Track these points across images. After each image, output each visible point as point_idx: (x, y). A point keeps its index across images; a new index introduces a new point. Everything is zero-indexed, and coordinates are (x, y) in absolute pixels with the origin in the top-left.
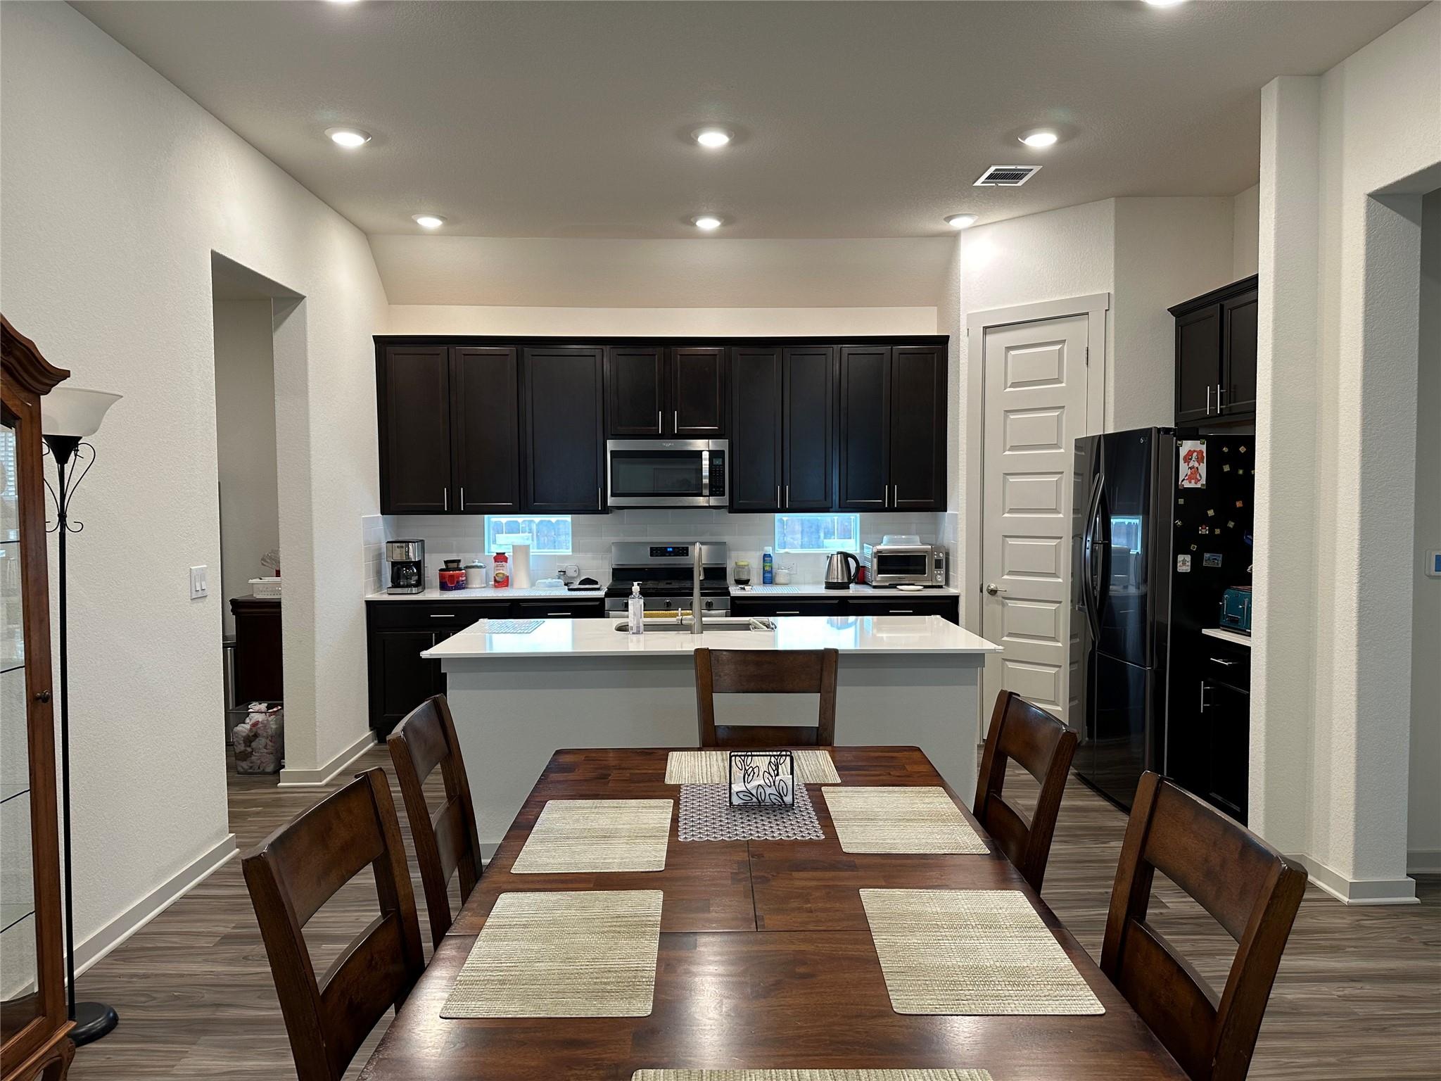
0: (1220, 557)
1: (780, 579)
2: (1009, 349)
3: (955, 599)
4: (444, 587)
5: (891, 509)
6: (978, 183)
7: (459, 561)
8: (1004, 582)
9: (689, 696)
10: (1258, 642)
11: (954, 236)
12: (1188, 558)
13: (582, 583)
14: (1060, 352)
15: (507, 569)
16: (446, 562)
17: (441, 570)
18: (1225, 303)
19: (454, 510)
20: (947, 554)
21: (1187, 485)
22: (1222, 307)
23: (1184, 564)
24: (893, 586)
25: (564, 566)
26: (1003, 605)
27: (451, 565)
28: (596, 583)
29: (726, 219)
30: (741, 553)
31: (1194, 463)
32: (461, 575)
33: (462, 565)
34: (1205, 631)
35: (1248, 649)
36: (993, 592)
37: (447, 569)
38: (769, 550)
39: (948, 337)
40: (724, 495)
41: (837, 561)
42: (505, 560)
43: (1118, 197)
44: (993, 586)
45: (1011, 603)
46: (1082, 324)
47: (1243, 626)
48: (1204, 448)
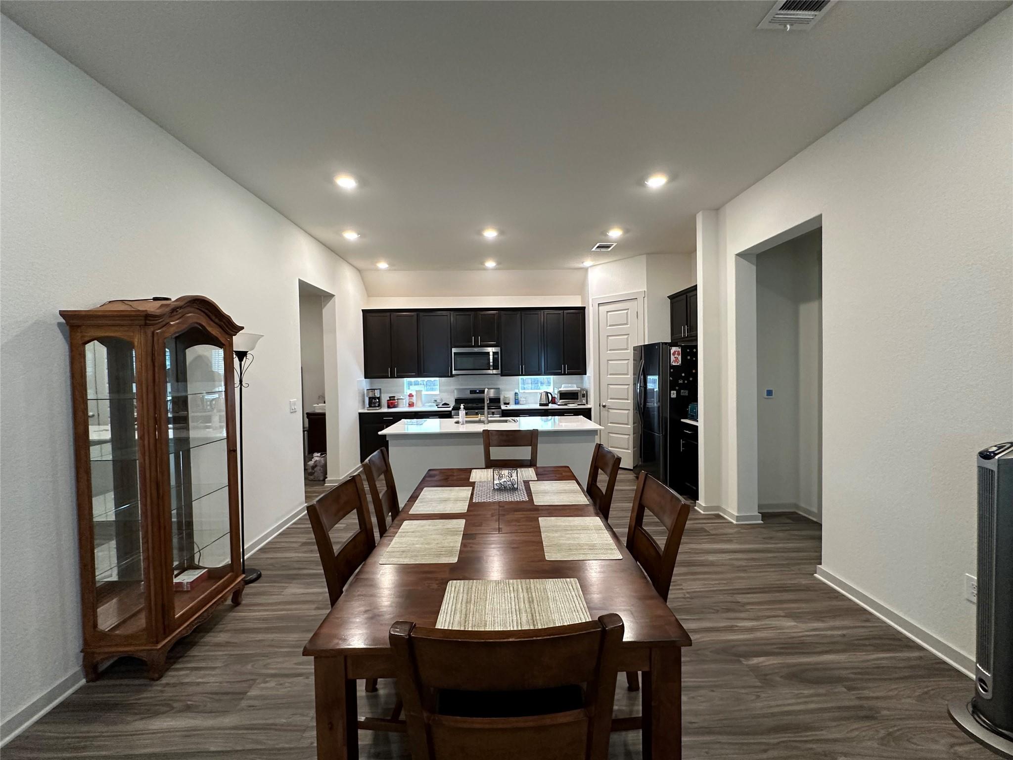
0: (687, 392)
1: (521, 403)
2: (608, 312)
3: (590, 409)
4: (389, 407)
5: (564, 374)
6: (594, 249)
7: (394, 397)
8: (608, 402)
9: (481, 449)
10: (700, 424)
11: (586, 270)
12: (675, 392)
13: (443, 405)
14: (627, 313)
15: (414, 399)
16: (390, 397)
17: (388, 400)
18: (688, 294)
19: (392, 377)
20: (587, 392)
21: (674, 364)
22: (687, 296)
23: (674, 394)
24: (566, 405)
25: (436, 398)
26: (608, 411)
27: (392, 398)
28: (449, 405)
29: (499, 263)
30: (506, 392)
31: (677, 356)
32: (395, 402)
33: (396, 398)
34: (682, 420)
35: (697, 427)
36: (604, 406)
37: (390, 400)
38: (517, 391)
39: (585, 307)
40: (498, 369)
41: (544, 394)
42: (413, 396)
43: (648, 254)
44: (604, 404)
45: (611, 410)
46: (635, 303)
47: (695, 418)
48: (680, 350)
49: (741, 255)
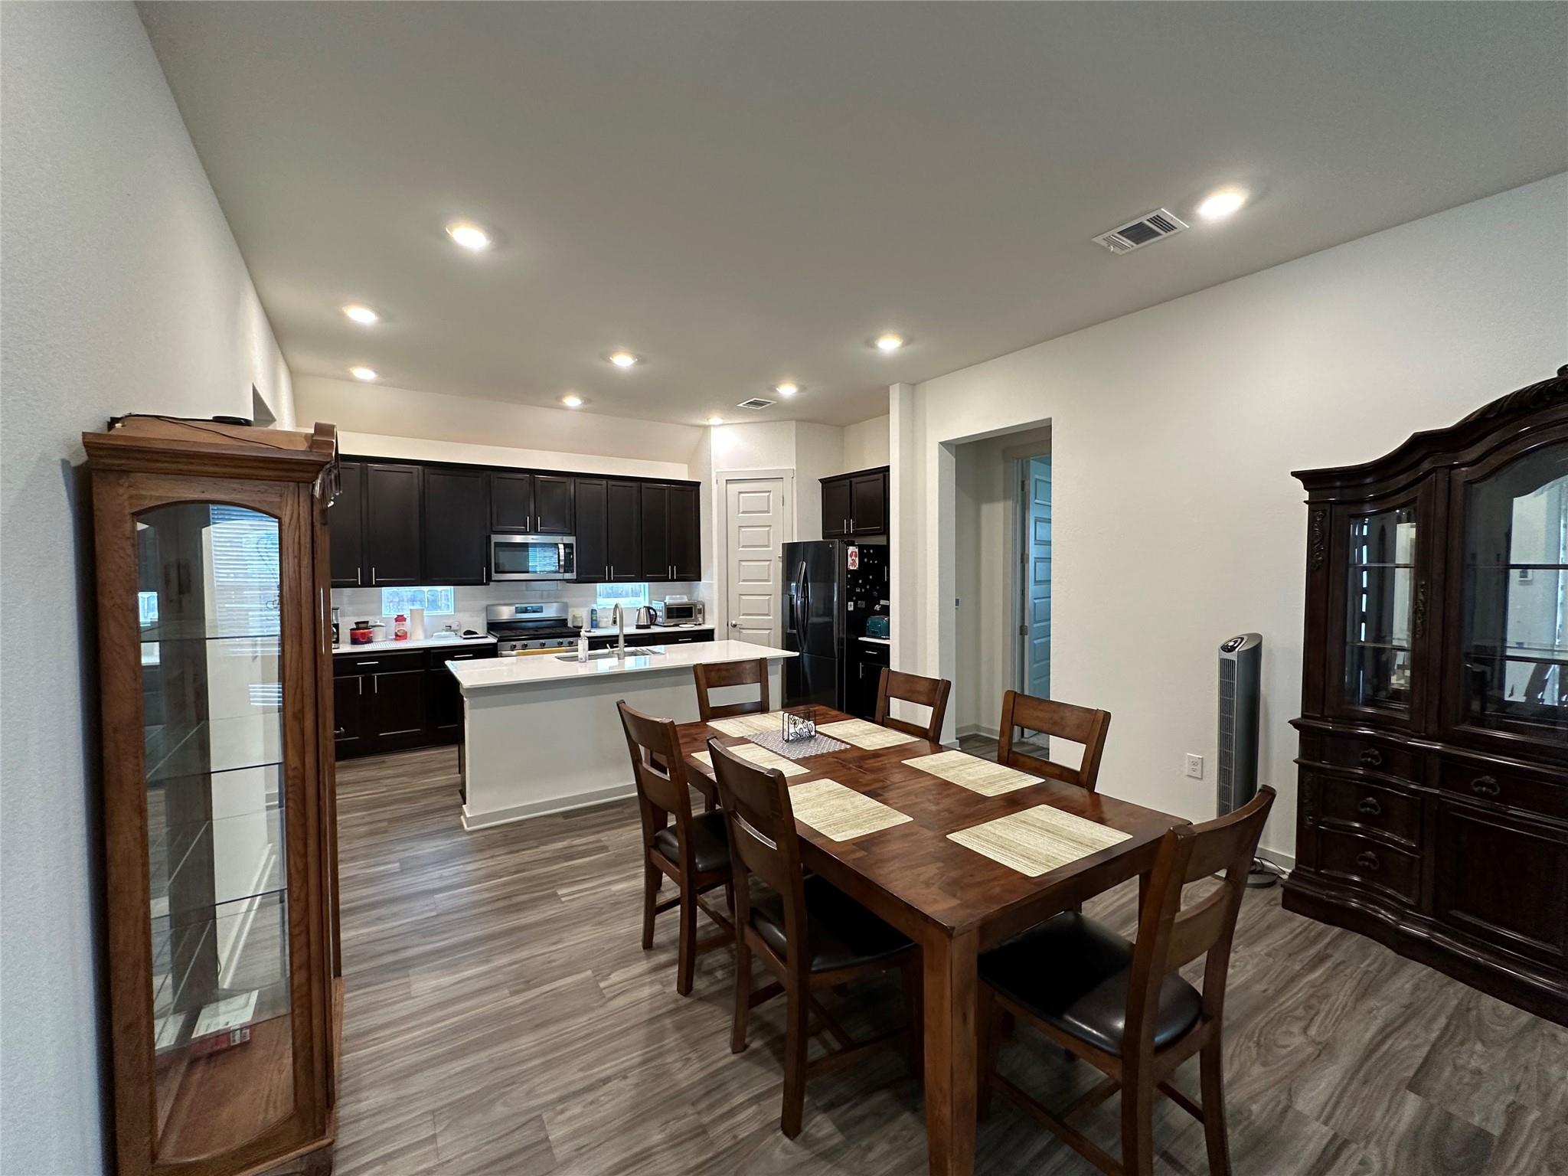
0: (864, 603)
1: (601, 625)
2: (740, 493)
3: (712, 631)
4: (355, 641)
5: (673, 580)
6: (741, 405)
7: (367, 622)
8: (740, 620)
10: (894, 642)
11: (706, 428)
12: (864, 606)
13: (465, 633)
14: (769, 496)
15: (407, 626)
16: (357, 623)
17: (351, 630)
18: (853, 479)
19: (367, 583)
20: (704, 606)
21: (851, 568)
22: (851, 482)
23: (851, 607)
24: (677, 625)
25: (449, 622)
26: (740, 632)
27: (361, 625)
28: (475, 633)
29: (587, 401)
30: (575, 609)
31: (853, 558)
32: (370, 633)
33: (370, 624)
34: (860, 639)
35: (888, 646)
36: (735, 626)
37: (358, 629)
38: (595, 607)
39: (698, 484)
40: (572, 572)
41: (643, 611)
42: (405, 620)
43: (797, 420)
44: (734, 622)
45: (744, 631)
46: (779, 484)
47: (887, 633)
48: (857, 550)
49: (945, 444)
